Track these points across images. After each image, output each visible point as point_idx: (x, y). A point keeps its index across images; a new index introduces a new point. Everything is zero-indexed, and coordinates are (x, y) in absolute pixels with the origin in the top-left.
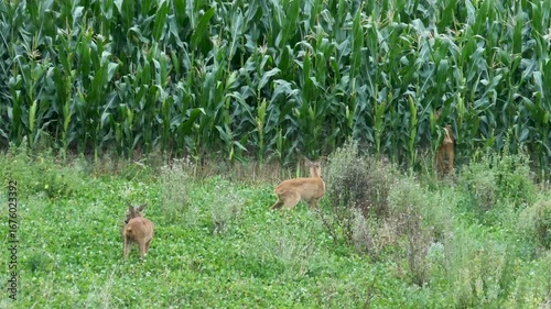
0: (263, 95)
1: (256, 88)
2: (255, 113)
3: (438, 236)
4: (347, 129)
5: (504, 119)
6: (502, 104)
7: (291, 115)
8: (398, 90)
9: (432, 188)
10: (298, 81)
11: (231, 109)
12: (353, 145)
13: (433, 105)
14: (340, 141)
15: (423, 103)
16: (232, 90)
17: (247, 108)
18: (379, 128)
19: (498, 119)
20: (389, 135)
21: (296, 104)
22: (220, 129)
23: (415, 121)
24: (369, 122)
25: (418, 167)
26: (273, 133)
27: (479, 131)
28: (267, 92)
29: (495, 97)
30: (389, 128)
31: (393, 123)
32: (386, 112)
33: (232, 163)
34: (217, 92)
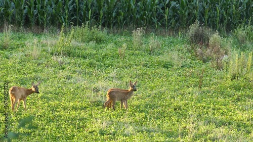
0: (167, 6)
1: (165, 4)
2: (164, 13)
3: (226, 54)
4: (195, 18)
5: (249, 13)
6: (248, 8)
7: (177, 13)
8: (213, 4)
9: (224, 37)
10: (179, 1)
11: (156, 11)
12: (197, 23)
13: (224, 9)
14: (193, 22)
15: (221, 8)
16: (157, 5)
17: (161, 11)
18: (206, 17)
19: (247, 13)
20: (210, 20)
21: (178, 10)
22: (153, 18)
23: (218, 14)
24: (203, 15)
25: (219, 30)
26: (171, 19)
27: (240, 18)
28: (169, 5)
29: (245, 6)
30: (210, 17)
31: (211, 16)
32: (209, 12)
33: (157, 29)
34: (152, 6)
